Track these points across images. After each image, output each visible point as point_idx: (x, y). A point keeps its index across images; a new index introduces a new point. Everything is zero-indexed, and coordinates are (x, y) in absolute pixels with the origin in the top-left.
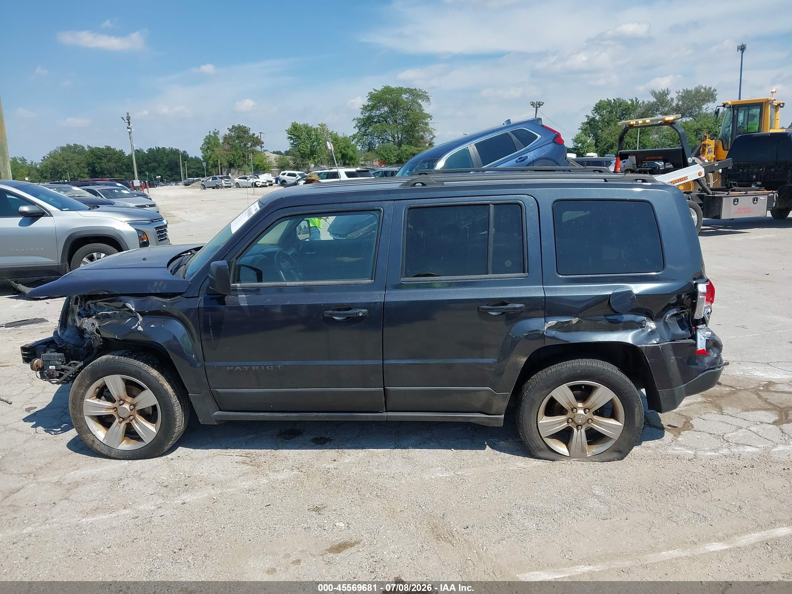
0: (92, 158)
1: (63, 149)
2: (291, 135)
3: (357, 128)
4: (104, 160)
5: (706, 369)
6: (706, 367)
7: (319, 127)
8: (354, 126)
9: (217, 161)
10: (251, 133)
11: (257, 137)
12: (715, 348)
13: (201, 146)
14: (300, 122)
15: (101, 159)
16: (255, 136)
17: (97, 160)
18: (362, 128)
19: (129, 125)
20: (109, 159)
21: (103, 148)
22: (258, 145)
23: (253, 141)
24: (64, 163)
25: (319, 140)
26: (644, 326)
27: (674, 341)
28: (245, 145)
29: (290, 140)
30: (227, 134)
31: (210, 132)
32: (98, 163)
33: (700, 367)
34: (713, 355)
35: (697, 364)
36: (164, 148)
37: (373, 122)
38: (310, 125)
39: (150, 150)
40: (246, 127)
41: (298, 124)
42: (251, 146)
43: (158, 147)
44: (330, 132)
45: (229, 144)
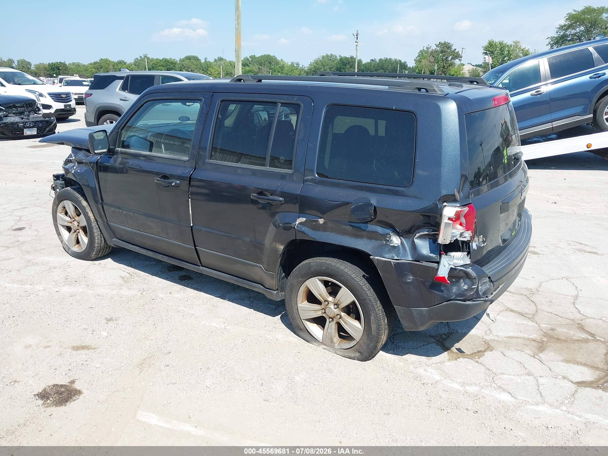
0: (340, 64)
1: (323, 57)
2: (486, 51)
3: (549, 45)
4: (348, 66)
5: (452, 298)
6: (452, 297)
7: (513, 43)
8: (547, 44)
9: (422, 70)
10: (453, 48)
11: (458, 52)
12: (467, 279)
13: (415, 58)
14: (497, 40)
15: (346, 66)
16: (456, 51)
17: (343, 66)
18: (554, 46)
19: (357, 40)
20: (351, 65)
21: (349, 57)
22: (457, 58)
23: (454, 55)
24: (322, 67)
25: (511, 55)
26: (388, 239)
27: (419, 261)
28: (447, 58)
29: (484, 55)
30: (434, 49)
31: (424, 47)
32: (343, 68)
33: (445, 294)
34: (464, 286)
35: (442, 291)
36: (390, 59)
37: (567, 40)
38: (505, 42)
39: (381, 60)
40: (450, 43)
41: (495, 41)
42: (452, 59)
43: (387, 58)
44: (522, 48)
45: (433, 57)
